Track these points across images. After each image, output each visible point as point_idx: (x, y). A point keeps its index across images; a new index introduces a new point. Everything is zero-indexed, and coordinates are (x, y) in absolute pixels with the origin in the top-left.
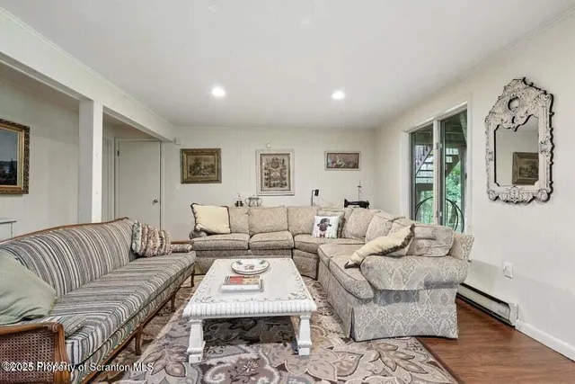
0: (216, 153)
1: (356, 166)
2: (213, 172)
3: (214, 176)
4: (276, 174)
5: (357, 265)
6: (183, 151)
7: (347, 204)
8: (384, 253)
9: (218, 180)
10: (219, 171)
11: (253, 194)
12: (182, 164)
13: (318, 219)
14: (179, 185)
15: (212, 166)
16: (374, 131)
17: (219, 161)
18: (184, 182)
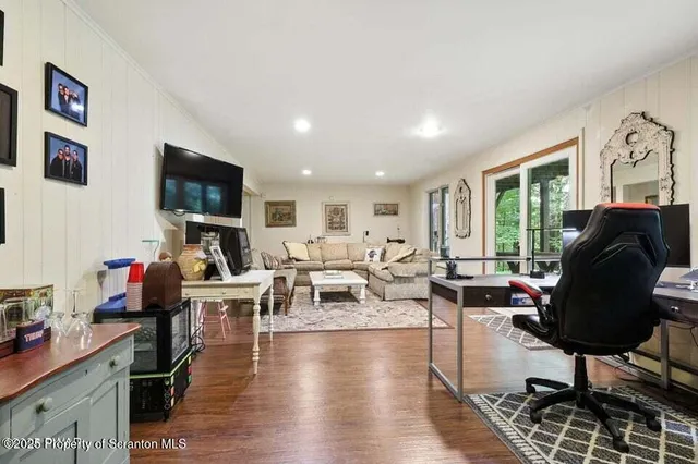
0: (292, 204)
1: (396, 213)
2: (289, 218)
3: (290, 222)
4: (337, 220)
5: (387, 268)
6: (267, 203)
7: (389, 241)
8: (398, 261)
9: (294, 224)
10: (294, 217)
11: (320, 235)
12: (267, 212)
13: (368, 251)
14: (264, 228)
15: (289, 214)
16: (408, 188)
17: (294, 210)
18: (268, 226)
